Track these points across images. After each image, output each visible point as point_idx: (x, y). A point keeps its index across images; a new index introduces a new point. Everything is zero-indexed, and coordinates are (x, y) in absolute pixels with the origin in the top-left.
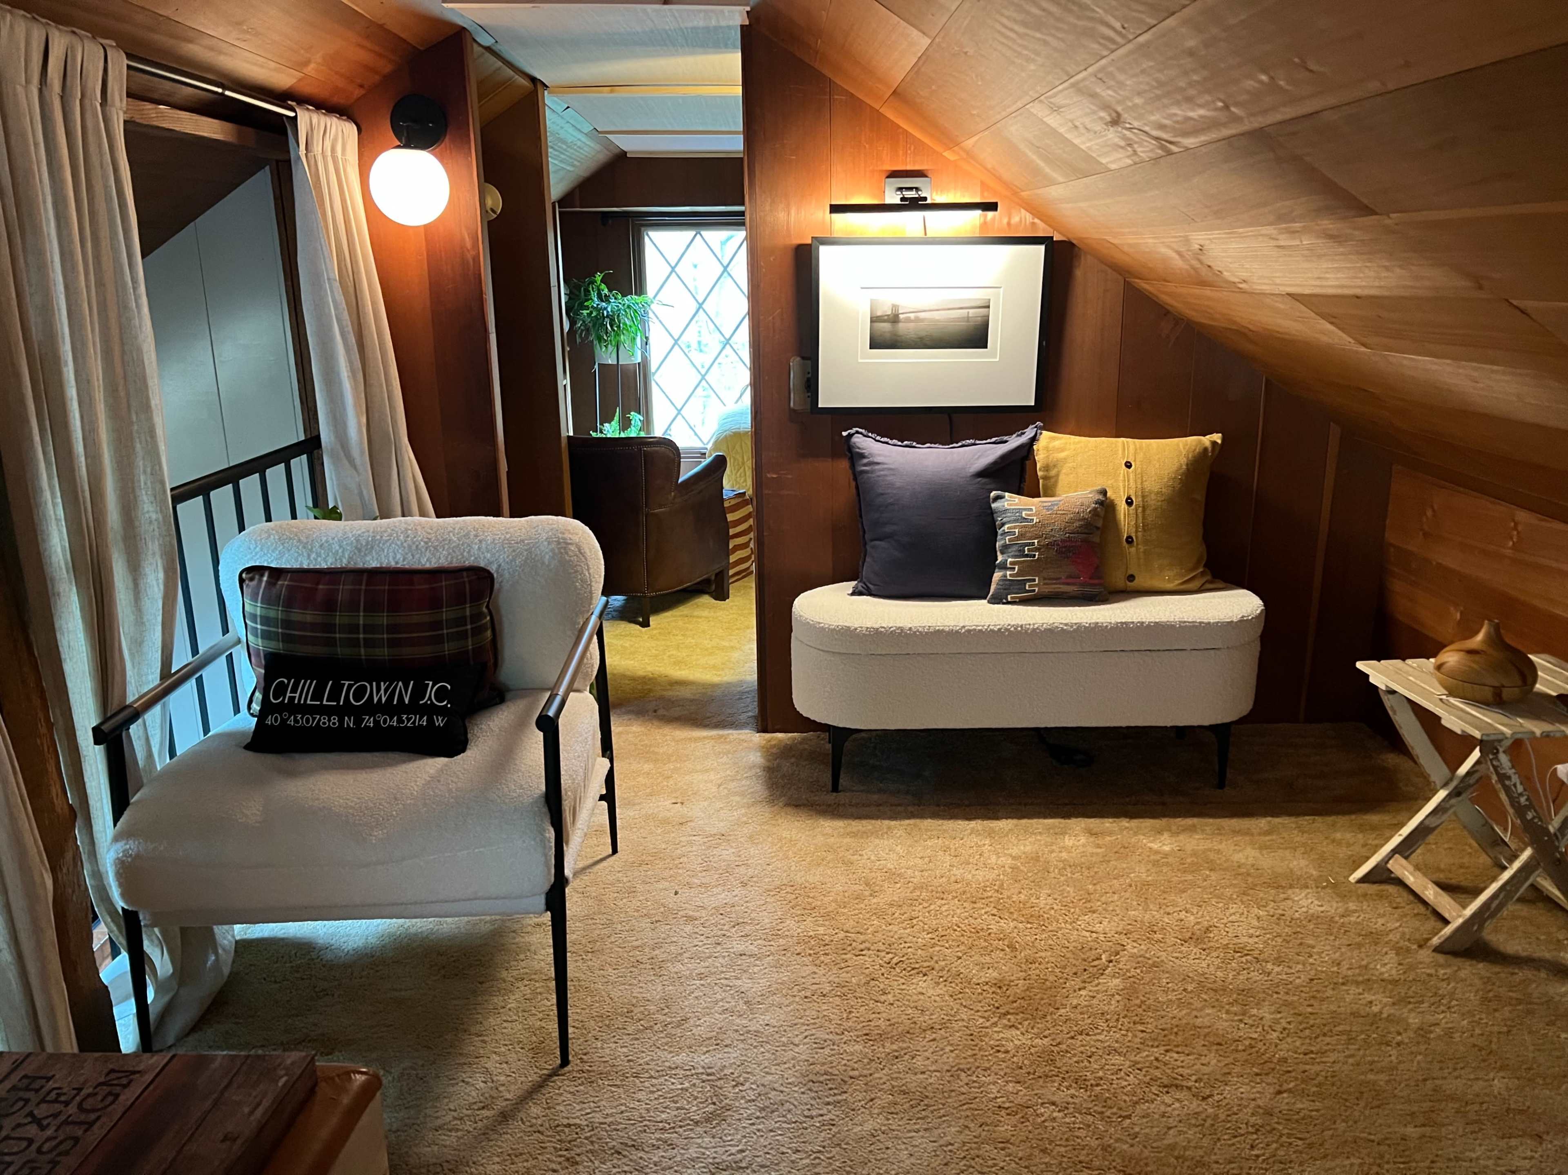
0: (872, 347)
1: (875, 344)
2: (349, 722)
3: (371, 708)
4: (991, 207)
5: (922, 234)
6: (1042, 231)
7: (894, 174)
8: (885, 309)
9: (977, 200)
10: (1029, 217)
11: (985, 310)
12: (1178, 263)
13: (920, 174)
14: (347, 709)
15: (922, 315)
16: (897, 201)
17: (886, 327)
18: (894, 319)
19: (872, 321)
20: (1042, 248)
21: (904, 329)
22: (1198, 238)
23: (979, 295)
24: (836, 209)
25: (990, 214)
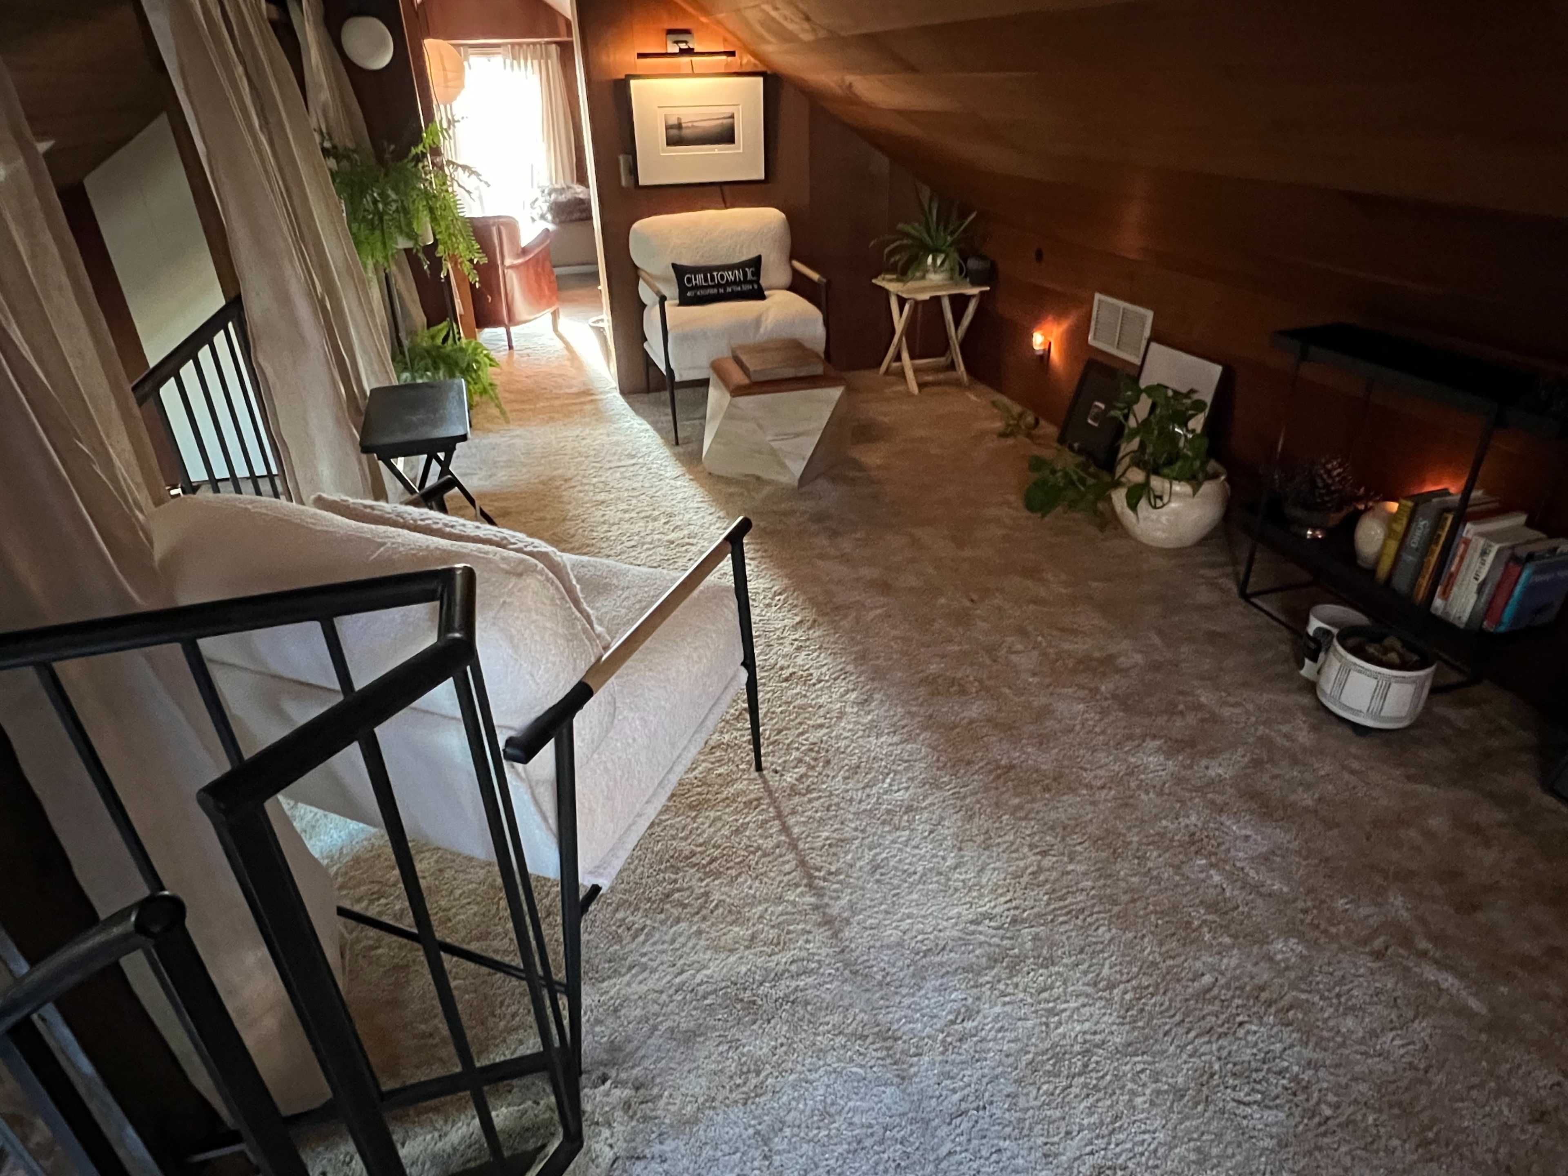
0: (668, 144)
1: (669, 143)
2: (721, 291)
3: (728, 283)
4: (732, 54)
5: (690, 71)
6: (761, 68)
7: (670, 32)
8: (673, 121)
9: (722, 50)
10: (753, 60)
11: (730, 120)
12: (839, 91)
13: (687, 32)
14: (719, 286)
15: (696, 124)
16: (677, 51)
17: (674, 132)
18: (679, 126)
19: (667, 129)
20: (760, 80)
21: (686, 132)
22: (849, 78)
23: (728, 110)
24: (641, 56)
25: (730, 59)
